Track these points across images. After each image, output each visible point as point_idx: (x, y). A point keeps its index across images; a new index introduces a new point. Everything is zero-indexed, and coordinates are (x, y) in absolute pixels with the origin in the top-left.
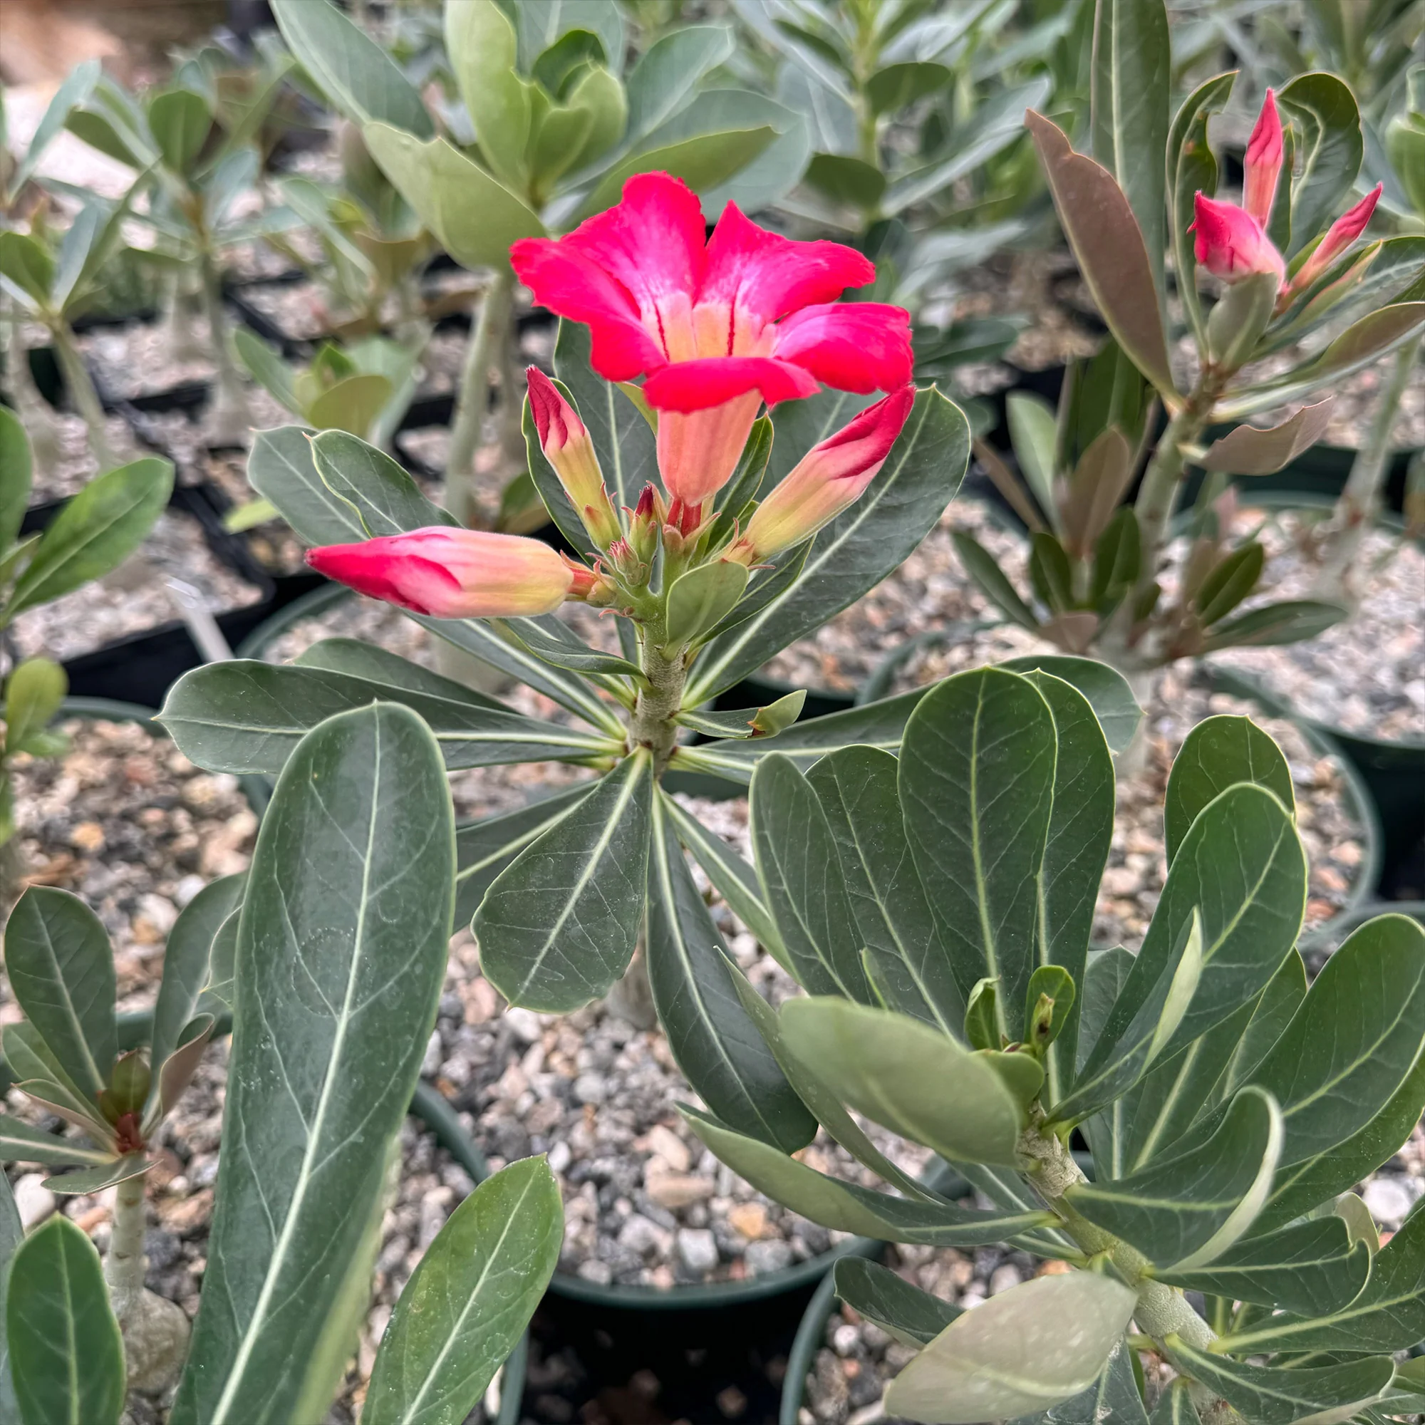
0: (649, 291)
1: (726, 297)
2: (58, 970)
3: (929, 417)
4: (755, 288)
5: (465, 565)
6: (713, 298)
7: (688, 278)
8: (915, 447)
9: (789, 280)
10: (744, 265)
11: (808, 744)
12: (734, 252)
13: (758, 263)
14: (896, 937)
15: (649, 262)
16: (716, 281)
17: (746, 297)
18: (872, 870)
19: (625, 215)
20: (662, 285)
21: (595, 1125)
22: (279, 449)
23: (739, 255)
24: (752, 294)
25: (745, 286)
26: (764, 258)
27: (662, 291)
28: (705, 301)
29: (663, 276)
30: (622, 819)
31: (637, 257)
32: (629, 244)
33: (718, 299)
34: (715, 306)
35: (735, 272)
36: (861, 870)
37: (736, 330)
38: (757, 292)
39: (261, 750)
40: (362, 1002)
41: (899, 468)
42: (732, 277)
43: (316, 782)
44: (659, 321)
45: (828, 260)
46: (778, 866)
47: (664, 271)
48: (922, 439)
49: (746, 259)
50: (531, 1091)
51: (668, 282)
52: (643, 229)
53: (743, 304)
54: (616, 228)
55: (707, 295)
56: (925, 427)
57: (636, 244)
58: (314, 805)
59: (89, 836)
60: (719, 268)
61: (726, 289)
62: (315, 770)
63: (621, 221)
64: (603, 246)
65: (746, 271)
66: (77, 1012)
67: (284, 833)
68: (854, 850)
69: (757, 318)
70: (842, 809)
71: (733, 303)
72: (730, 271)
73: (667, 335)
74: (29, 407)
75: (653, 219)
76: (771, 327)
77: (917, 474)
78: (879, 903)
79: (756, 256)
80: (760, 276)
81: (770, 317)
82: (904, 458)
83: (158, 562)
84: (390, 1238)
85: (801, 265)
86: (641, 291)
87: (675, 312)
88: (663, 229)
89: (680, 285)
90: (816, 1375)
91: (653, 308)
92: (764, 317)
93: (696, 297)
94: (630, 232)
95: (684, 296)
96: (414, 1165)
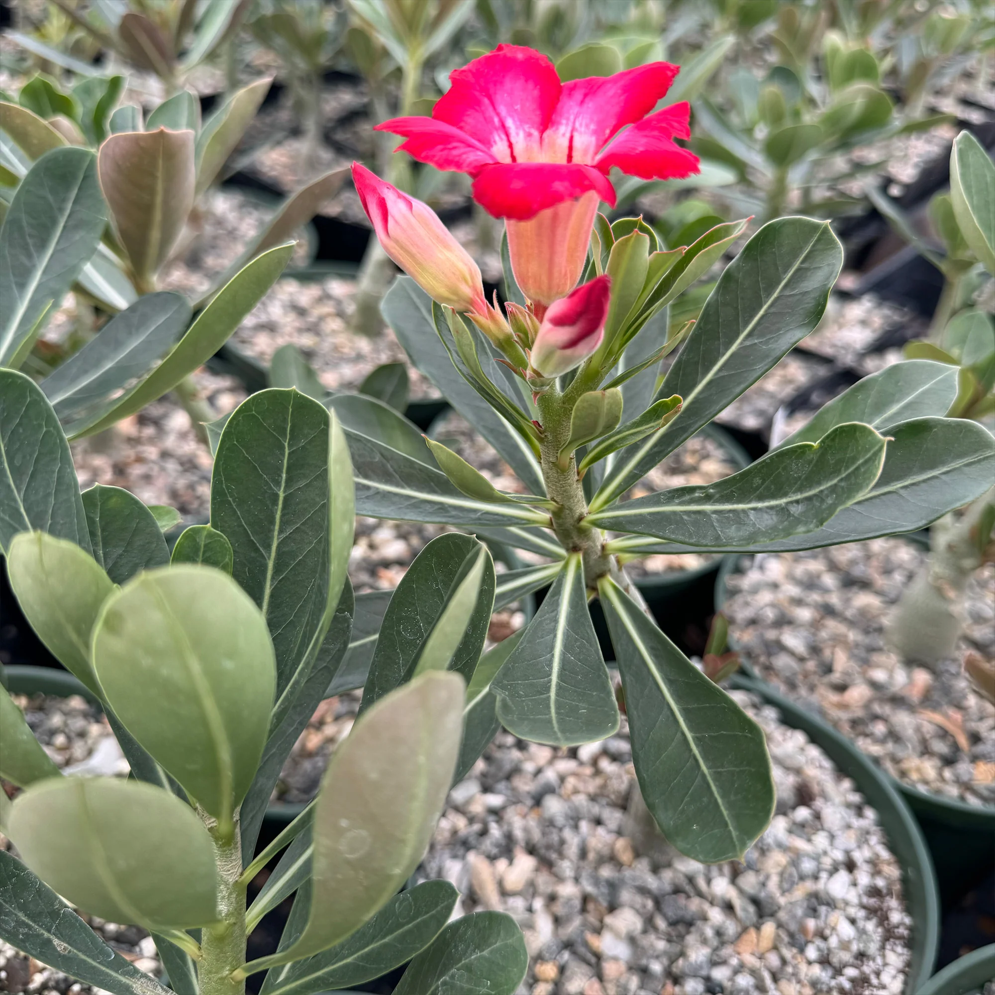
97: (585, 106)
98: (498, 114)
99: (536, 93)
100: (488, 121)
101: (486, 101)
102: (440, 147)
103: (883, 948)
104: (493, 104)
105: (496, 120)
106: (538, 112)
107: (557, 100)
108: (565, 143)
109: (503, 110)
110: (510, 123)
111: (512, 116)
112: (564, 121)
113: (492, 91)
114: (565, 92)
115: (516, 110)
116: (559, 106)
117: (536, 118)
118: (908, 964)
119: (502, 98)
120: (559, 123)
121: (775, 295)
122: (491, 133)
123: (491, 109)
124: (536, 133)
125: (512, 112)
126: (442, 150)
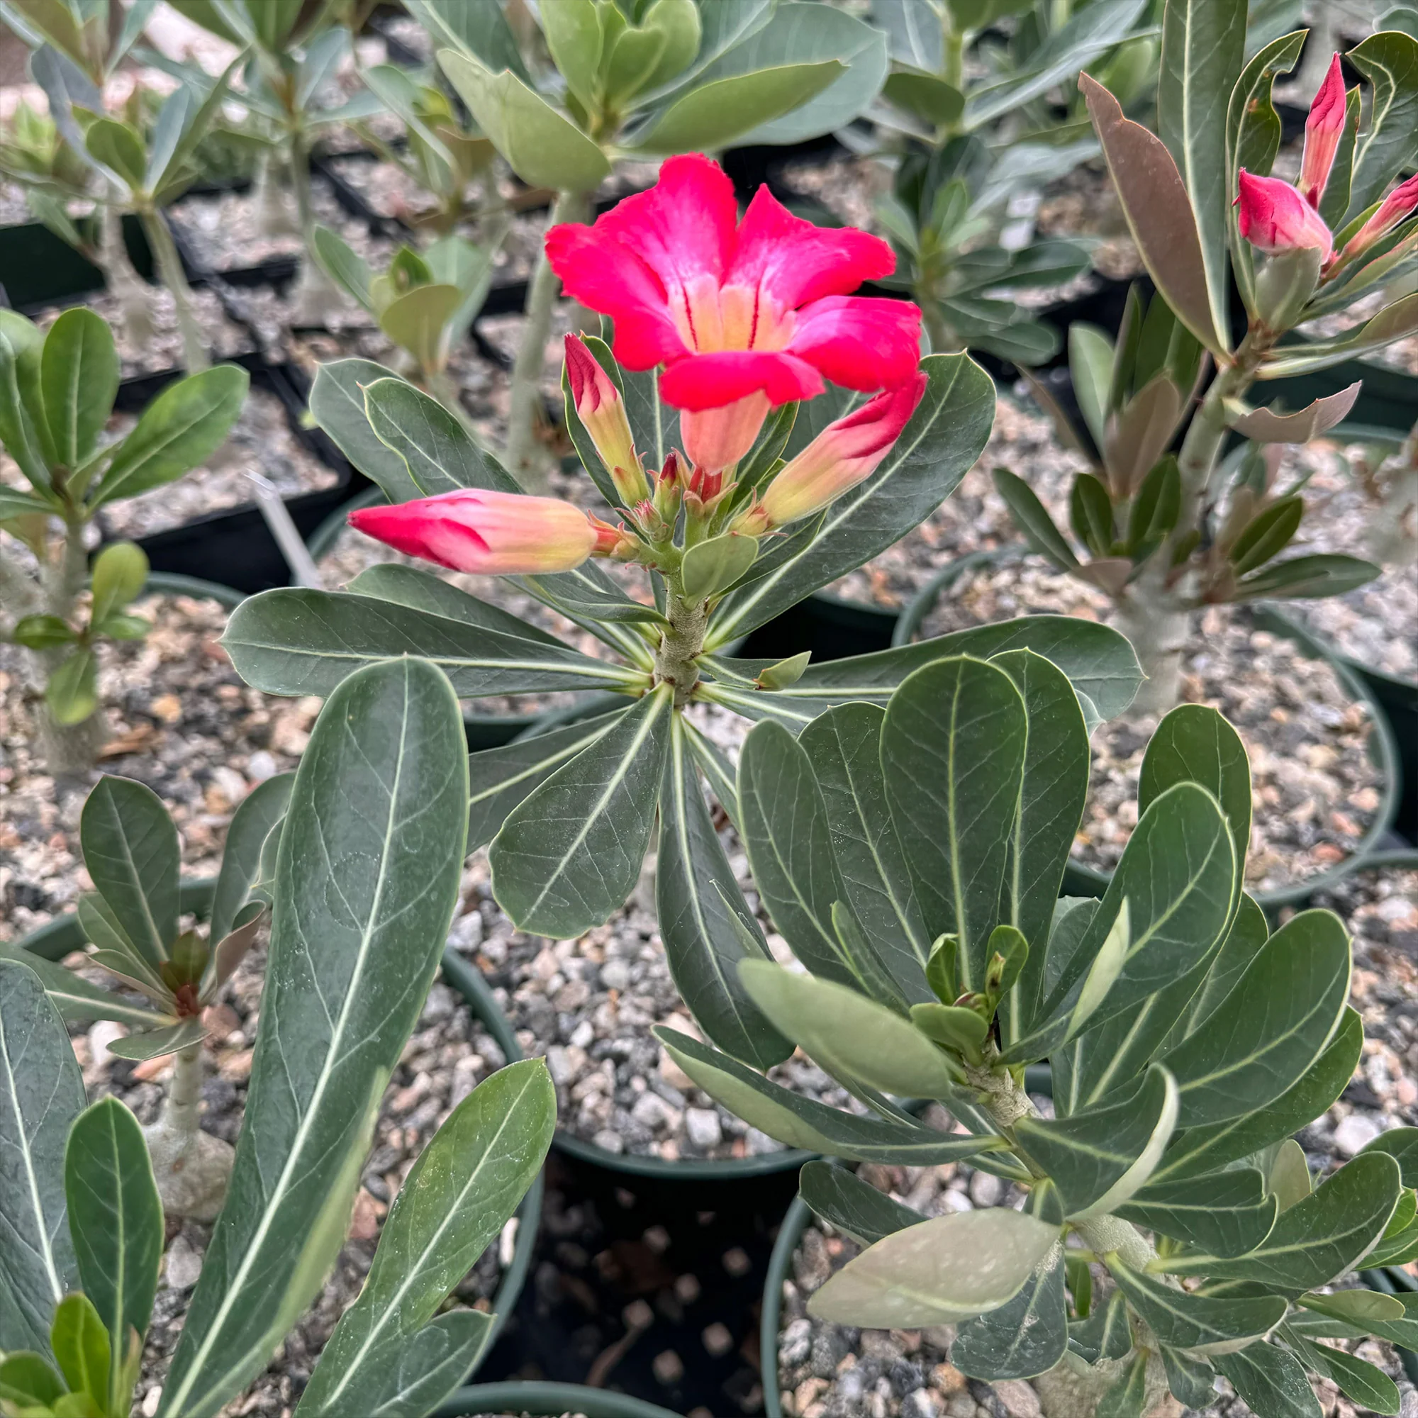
0: (678, 273)
1: (752, 280)
2: (128, 851)
3: (958, 382)
4: (779, 275)
5: (493, 528)
6: (740, 281)
7: (717, 261)
8: (943, 409)
9: (812, 269)
10: (770, 251)
11: (825, 683)
12: (762, 237)
13: (783, 250)
14: (884, 877)
15: (678, 245)
16: (743, 264)
17: (770, 282)
18: (866, 815)
19: (658, 198)
20: (691, 268)
21: (617, 1009)
22: (340, 381)
23: (766, 241)
24: (776, 281)
25: (770, 272)
26: (790, 245)
27: (690, 274)
28: (732, 283)
29: (692, 259)
30: (638, 754)
31: (668, 240)
32: (662, 228)
33: (744, 281)
34: (740, 288)
35: (762, 258)
36: (856, 814)
37: (760, 312)
38: (781, 279)
39: (313, 672)
40: (385, 919)
41: (926, 429)
42: (759, 262)
43: (351, 723)
44: (687, 302)
45: (850, 251)
46: (765, 820)
47: (694, 255)
48: (949, 403)
49: (773, 244)
50: (561, 972)
51: (697, 265)
52: (676, 214)
53: (767, 288)
54: (650, 212)
55: (734, 277)
56: (953, 391)
57: (667, 226)
58: (348, 743)
59: (168, 707)
60: (746, 252)
61: (753, 273)
62: (350, 712)
63: (655, 204)
64: (637, 229)
65: (773, 257)
66: (144, 889)
67: (321, 768)
68: (851, 796)
69: (779, 304)
70: (841, 759)
71: (758, 286)
72: (756, 255)
73: (694, 315)
74: (124, 281)
75: (687, 203)
76: (792, 314)
77: (943, 436)
78: (870, 845)
79: (783, 242)
80: (785, 263)
81: (791, 303)
82: (932, 420)
83: (242, 441)
84: (423, 1098)
85: (823, 255)
86: (670, 274)
87: (703, 293)
88: (695, 213)
89: (708, 267)
90: (803, 1251)
91: (681, 291)
92: (785, 303)
93: (724, 279)
94: (662, 216)
95: (712, 279)
96: (449, 1034)
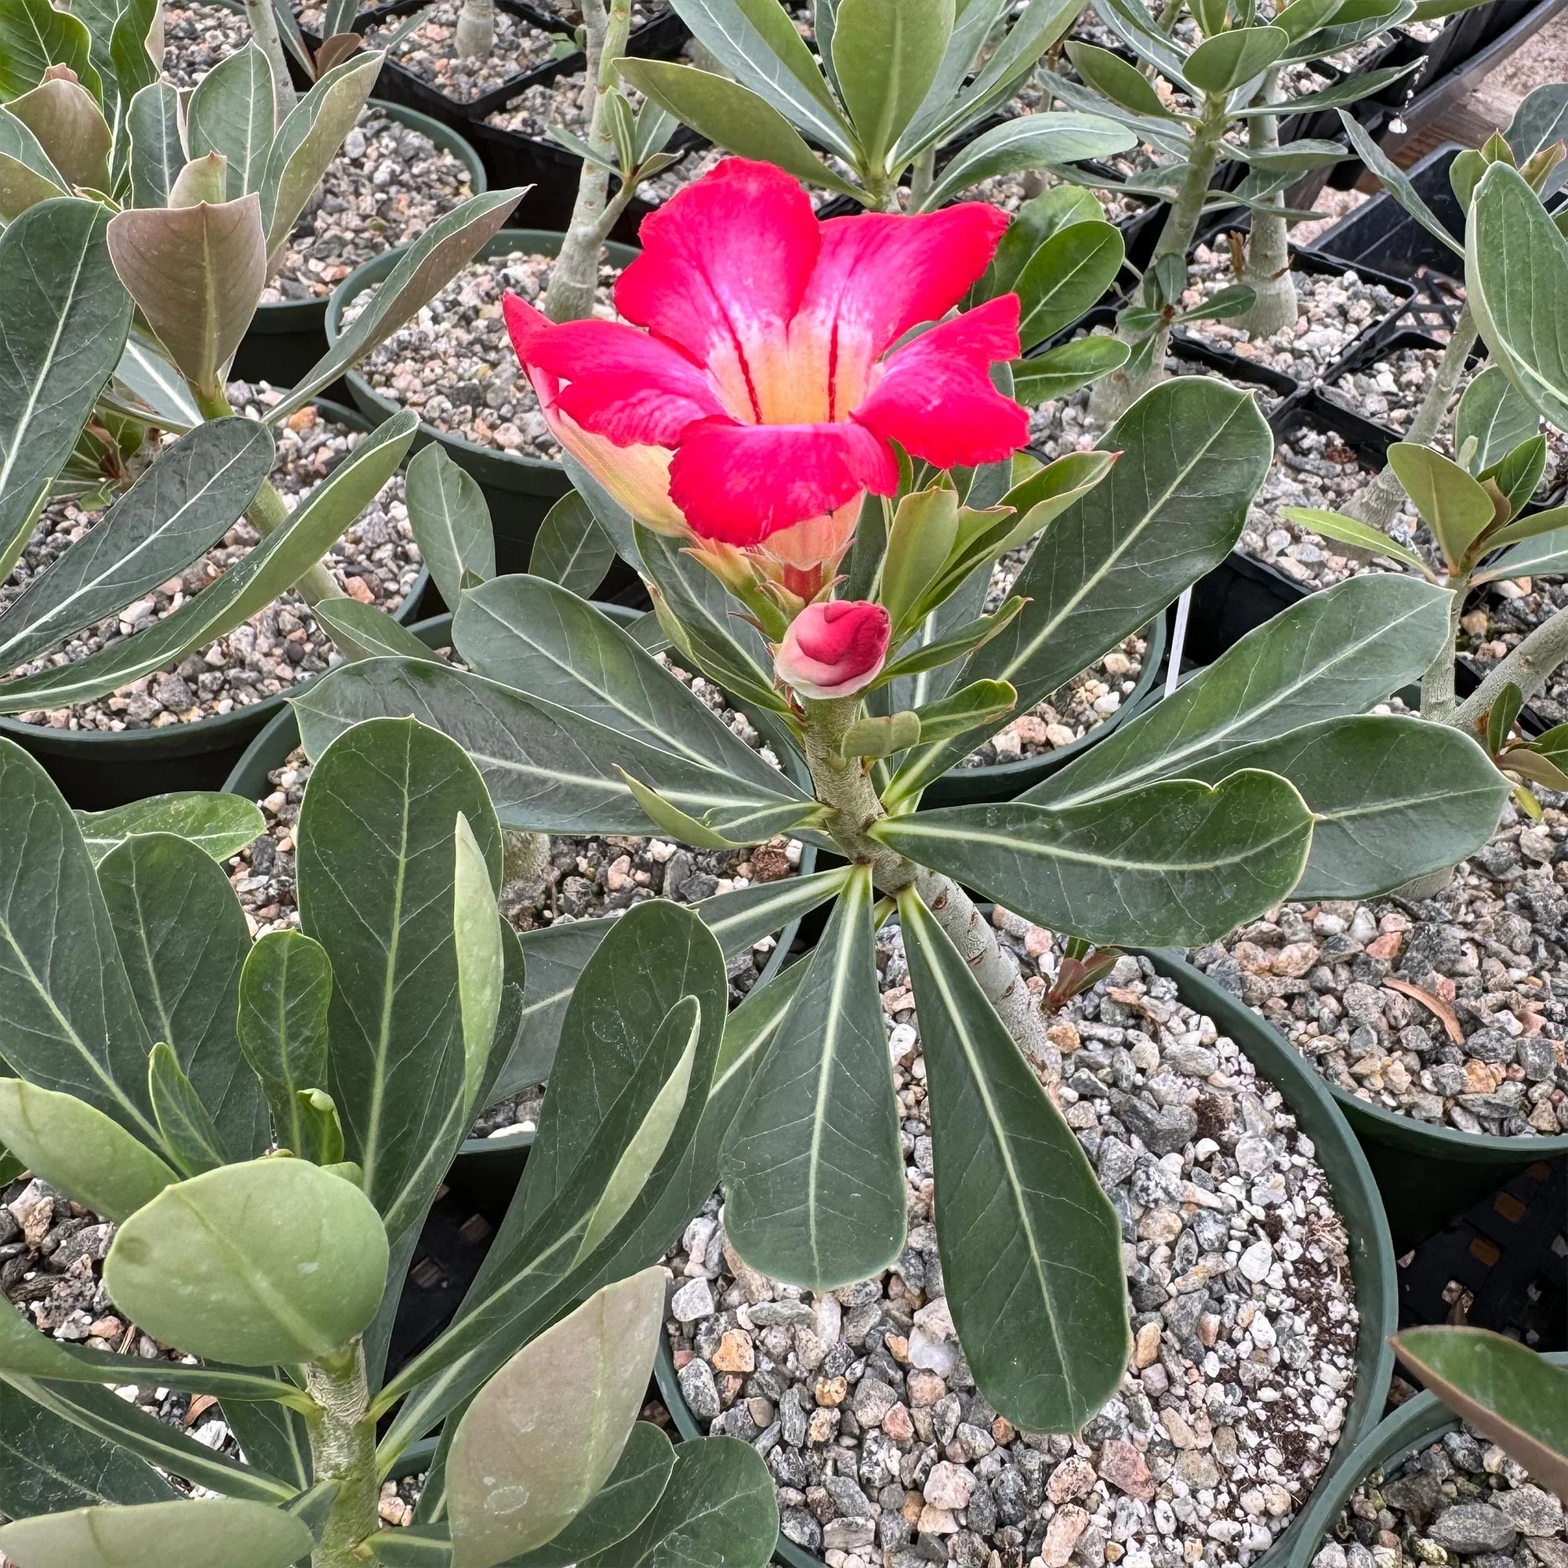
0: (841, 305)
7: (891, 329)
10: (916, 353)
15: (864, 278)
20: (859, 313)
23: (925, 342)
27: (853, 317)
29: (867, 304)
31: (859, 268)
32: (870, 250)
35: (905, 354)
47: (872, 302)
51: (867, 315)
52: (895, 247)
54: (886, 230)
57: (873, 255)
75: (913, 247)
86: (830, 298)
91: (830, 324)
97: (856, 279)
98: (717, 299)
99: (779, 254)
100: (701, 313)
101: (698, 276)
102: (618, 404)
103: (1317, 1356)
104: (708, 282)
105: (714, 309)
106: (782, 287)
107: (813, 264)
108: (826, 336)
109: (724, 291)
110: (736, 312)
111: (738, 299)
112: (823, 301)
113: (706, 258)
114: (826, 248)
115: (746, 289)
116: (816, 274)
117: (779, 295)
118: (1352, 1383)
119: (723, 271)
120: (815, 304)
121: (1167, 496)
122: (706, 332)
123: (705, 289)
124: (778, 322)
125: (739, 290)
126: (622, 410)
